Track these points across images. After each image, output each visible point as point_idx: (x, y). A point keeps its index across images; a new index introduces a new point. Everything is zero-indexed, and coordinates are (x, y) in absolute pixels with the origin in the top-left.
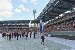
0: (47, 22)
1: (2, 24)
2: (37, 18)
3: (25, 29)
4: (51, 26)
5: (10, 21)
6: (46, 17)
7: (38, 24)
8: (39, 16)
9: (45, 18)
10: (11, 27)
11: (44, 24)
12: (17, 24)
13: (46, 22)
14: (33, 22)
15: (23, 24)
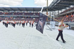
0: (63, 10)
1: (9, 11)
2: (50, 5)
3: (35, 17)
4: (68, 15)
5: (18, 8)
6: (62, 3)
7: (51, 12)
8: (52, 3)
9: (61, 5)
10: (18, 15)
11: (58, 12)
12: (26, 12)
13: (61, 10)
14: (45, 9)
15: (33, 12)
